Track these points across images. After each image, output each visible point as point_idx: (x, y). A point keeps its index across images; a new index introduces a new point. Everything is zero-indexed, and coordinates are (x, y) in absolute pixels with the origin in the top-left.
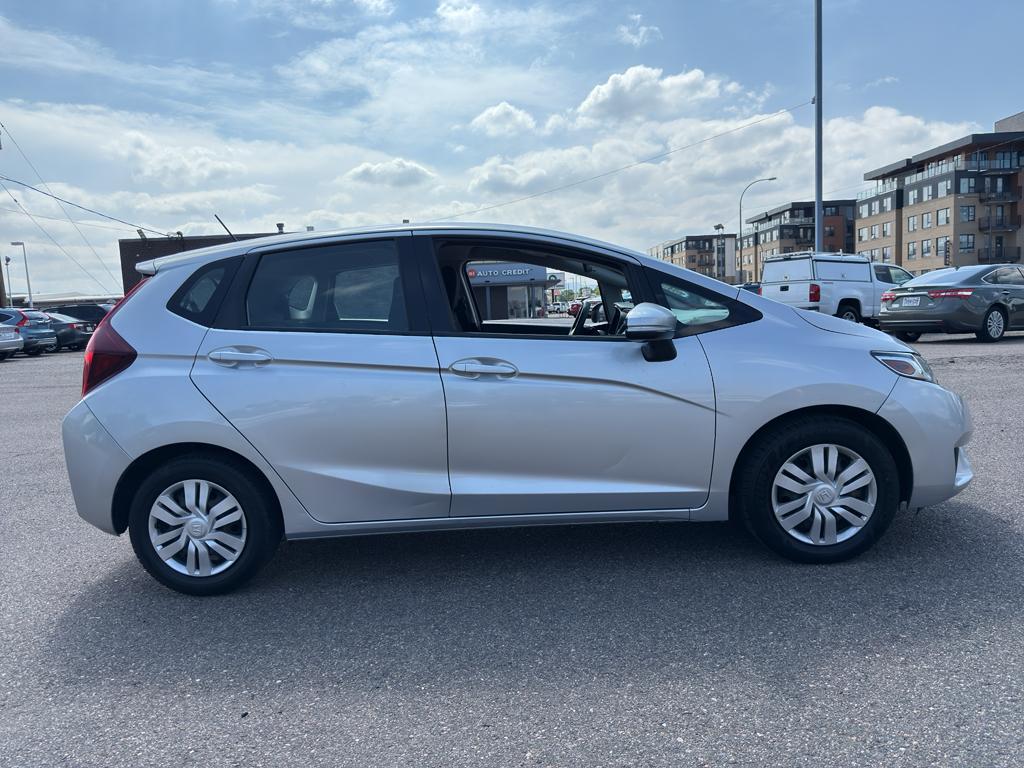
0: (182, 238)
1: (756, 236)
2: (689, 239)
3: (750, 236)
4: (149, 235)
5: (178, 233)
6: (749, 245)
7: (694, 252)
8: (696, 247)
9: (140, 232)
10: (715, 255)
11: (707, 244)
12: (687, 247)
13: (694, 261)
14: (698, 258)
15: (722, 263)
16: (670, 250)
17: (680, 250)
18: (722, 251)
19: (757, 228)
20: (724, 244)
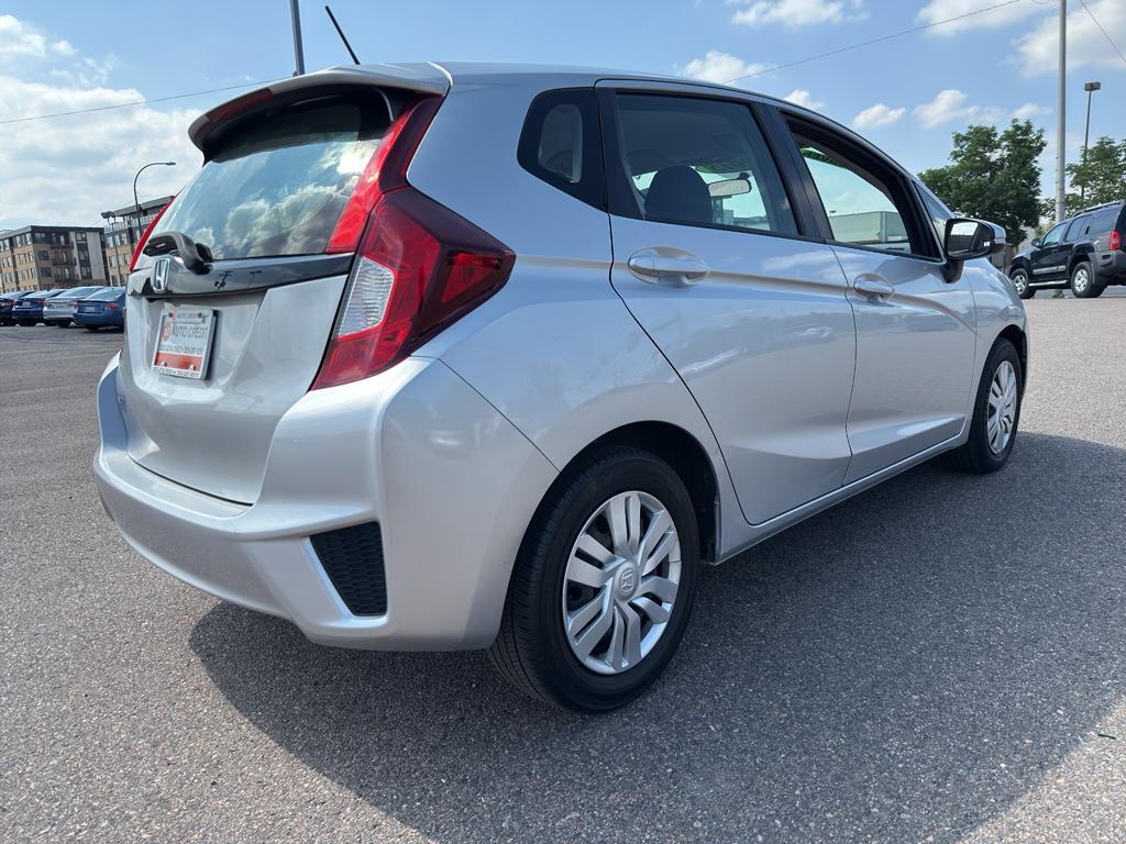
1: (131, 232)
2: (35, 230)
3: (122, 231)
6: (122, 242)
7: (45, 247)
8: (48, 240)
10: (75, 253)
11: (62, 239)
12: (34, 241)
13: (47, 258)
14: (51, 254)
15: (86, 263)
16: (7, 242)
17: (24, 243)
18: (83, 248)
19: (129, 223)
20: (85, 239)
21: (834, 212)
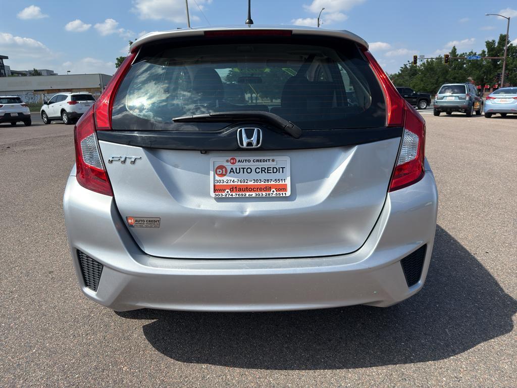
21: (69, 71)
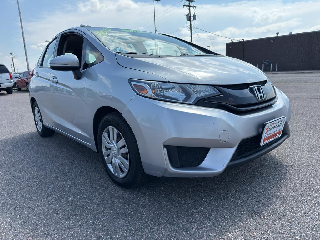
0: (244, 41)
4: (234, 41)
5: (243, 40)
9: (232, 40)
